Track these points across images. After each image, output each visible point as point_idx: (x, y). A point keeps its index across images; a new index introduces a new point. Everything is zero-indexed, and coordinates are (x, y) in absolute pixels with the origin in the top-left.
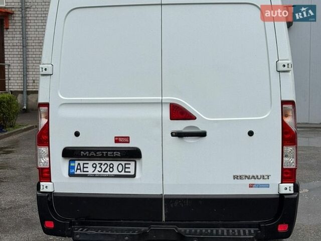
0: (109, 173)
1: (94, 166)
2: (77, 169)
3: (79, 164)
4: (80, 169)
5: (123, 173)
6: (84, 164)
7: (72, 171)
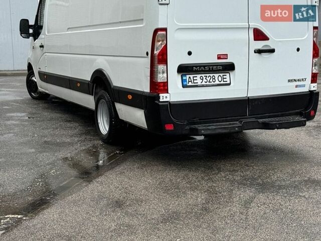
0: (213, 83)
1: (202, 78)
2: (189, 81)
3: (190, 77)
4: (191, 81)
5: (222, 82)
6: (193, 77)
7: (185, 83)
